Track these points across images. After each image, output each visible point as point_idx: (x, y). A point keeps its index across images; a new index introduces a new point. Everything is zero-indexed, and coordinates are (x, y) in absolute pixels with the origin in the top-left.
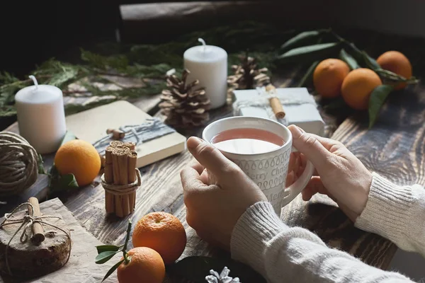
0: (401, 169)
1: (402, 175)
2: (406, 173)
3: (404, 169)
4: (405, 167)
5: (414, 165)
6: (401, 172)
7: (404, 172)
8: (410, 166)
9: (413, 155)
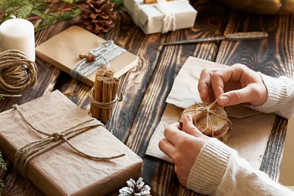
0: (274, 69)
1: (276, 74)
2: (278, 72)
3: (276, 69)
4: (276, 67)
5: (282, 65)
6: (274, 71)
7: (276, 71)
8: (279, 67)
9: (278, 57)
